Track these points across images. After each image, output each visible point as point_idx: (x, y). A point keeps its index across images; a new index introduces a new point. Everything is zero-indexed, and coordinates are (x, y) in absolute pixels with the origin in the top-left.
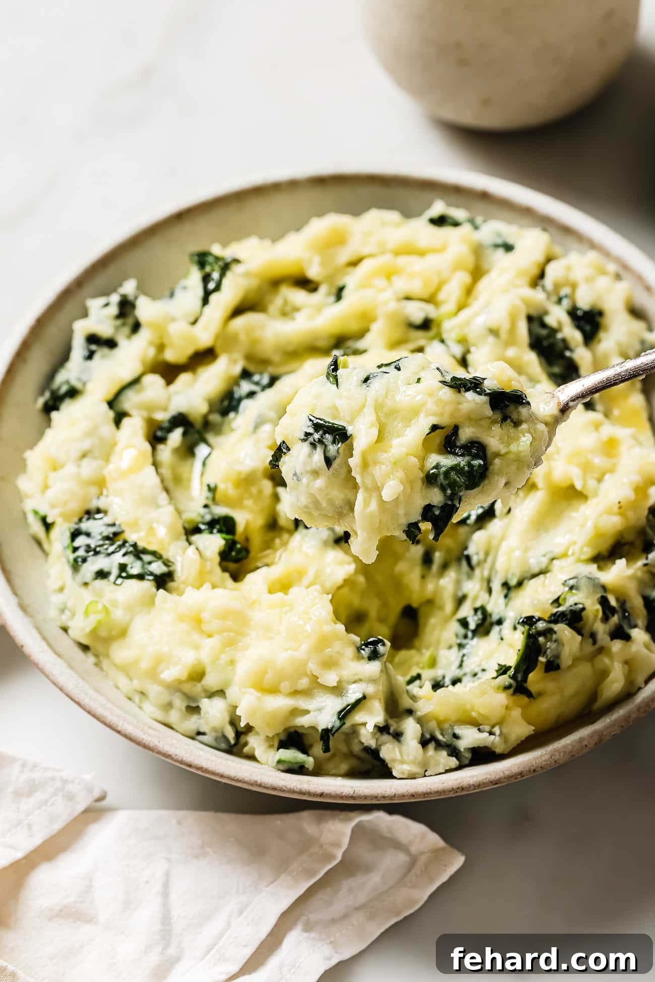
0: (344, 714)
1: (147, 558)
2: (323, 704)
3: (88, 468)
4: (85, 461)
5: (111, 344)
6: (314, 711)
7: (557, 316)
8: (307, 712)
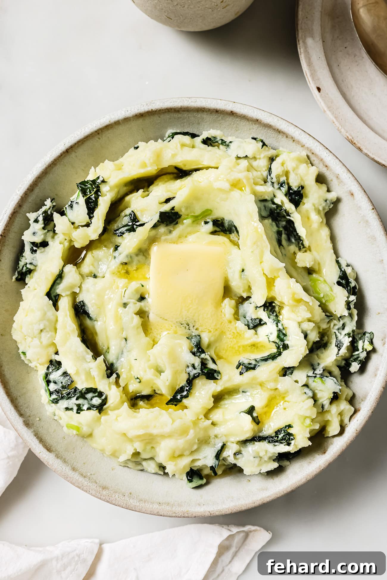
0: (218, 456)
1: (89, 396)
2: (206, 455)
3: (46, 338)
4: (43, 334)
5: (44, 244)
6: (202, 459)
7: (281, 198)
8: (199, 459)
